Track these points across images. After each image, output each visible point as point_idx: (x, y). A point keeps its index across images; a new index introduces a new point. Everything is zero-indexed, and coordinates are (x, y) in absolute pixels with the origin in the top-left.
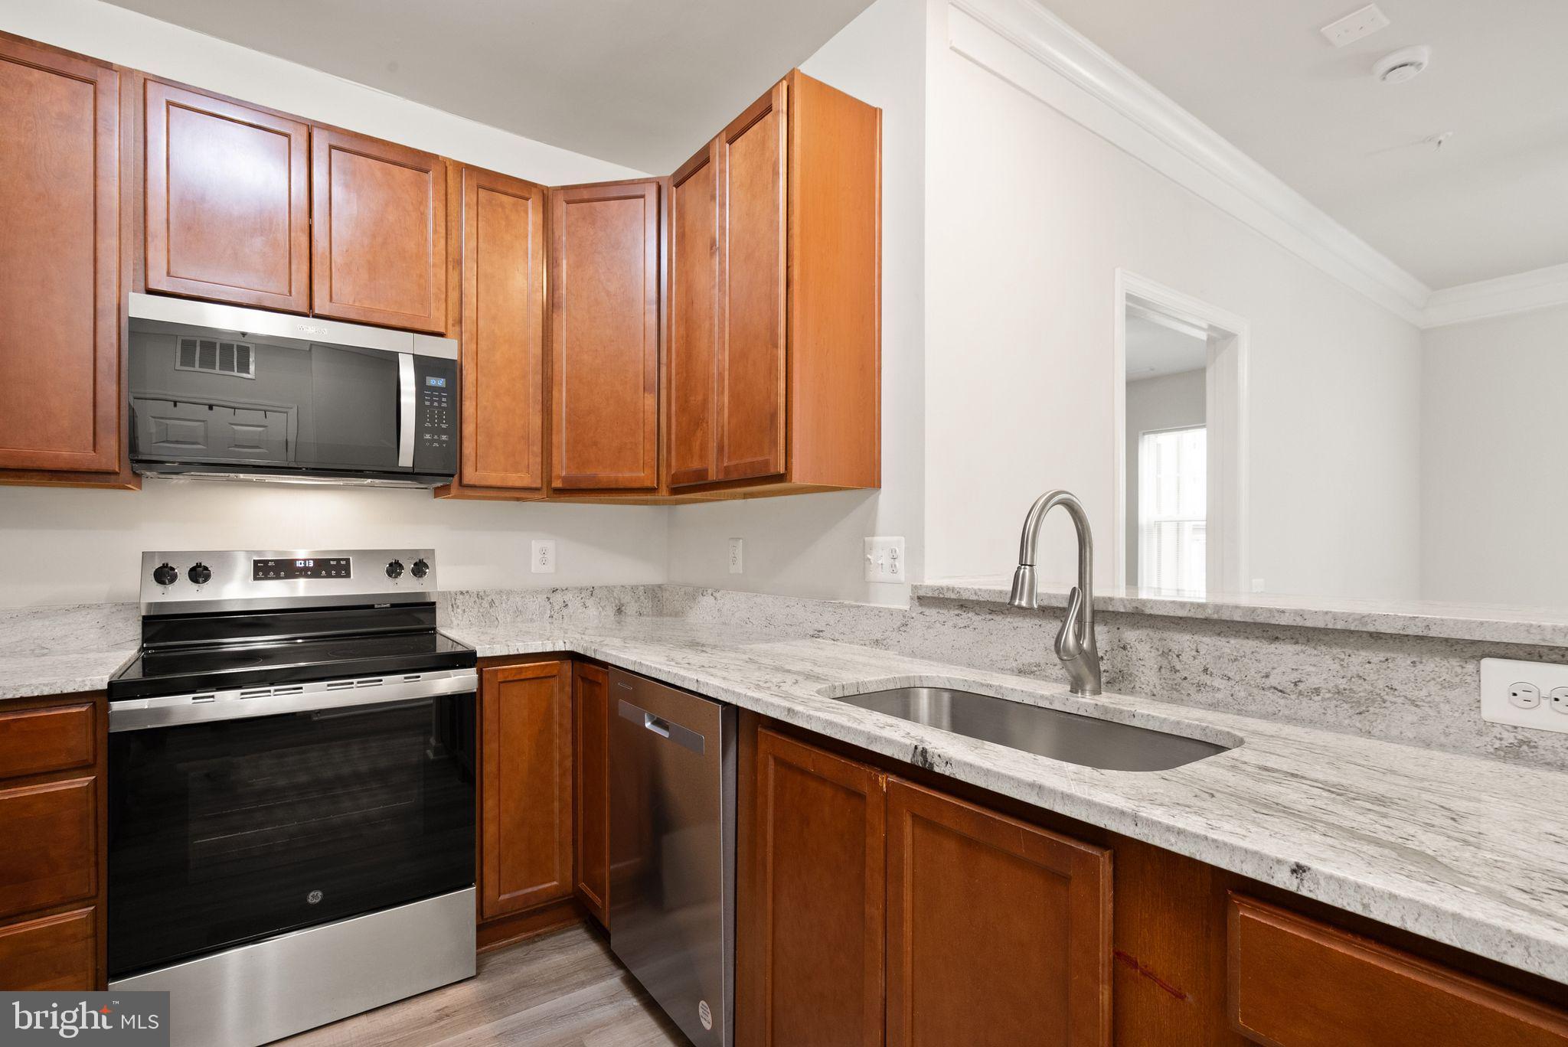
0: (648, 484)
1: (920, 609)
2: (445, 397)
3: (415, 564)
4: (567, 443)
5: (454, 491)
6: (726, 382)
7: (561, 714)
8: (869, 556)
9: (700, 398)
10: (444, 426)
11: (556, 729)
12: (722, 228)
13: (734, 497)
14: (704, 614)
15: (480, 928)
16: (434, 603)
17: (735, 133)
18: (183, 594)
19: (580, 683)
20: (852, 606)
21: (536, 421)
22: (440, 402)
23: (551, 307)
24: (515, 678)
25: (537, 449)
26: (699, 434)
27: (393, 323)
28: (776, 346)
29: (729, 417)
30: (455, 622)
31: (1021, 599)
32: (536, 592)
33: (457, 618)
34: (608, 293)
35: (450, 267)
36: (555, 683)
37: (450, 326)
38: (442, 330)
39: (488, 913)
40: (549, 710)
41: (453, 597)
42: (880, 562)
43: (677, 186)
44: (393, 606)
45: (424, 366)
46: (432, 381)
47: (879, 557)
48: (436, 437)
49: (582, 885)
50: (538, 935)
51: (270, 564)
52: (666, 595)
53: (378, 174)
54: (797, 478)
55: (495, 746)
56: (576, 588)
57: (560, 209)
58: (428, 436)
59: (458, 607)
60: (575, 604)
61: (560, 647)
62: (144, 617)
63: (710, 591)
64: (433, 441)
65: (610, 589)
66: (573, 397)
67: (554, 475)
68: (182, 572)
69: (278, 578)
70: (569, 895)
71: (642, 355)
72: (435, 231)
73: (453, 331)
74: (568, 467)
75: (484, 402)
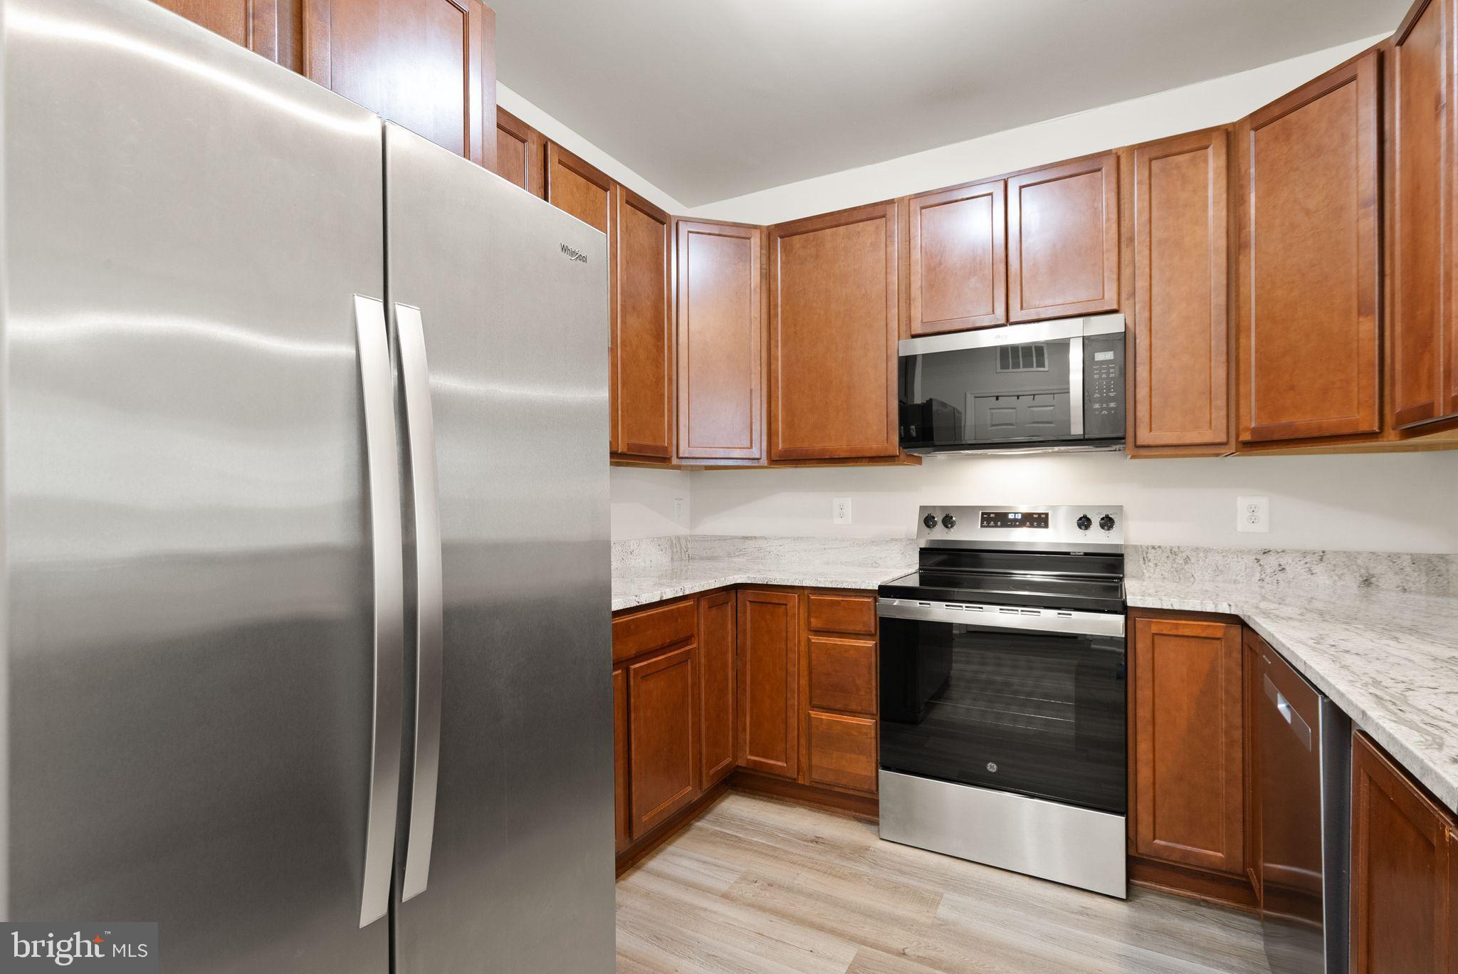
0: (1364, 427)
2: (1112, 368)
3: (1103, 519)
4: (1258, 392)
5: (1129, 452)
7: (1227, 681)
9: (1427, 310)
10: (1112, 394)
11: (1222, 695)
12: (1449, 76)
16: (1122, 555)
18: (940, 534)
19: (1247, 652)
21: (1220, 374)
23: (1236, 249)
24: (1171, 633)
25: (1220, 402)
26: (1426, 358)
27: (1070, 312)
30: (1147, 575)
32: (1240, 552)
33: (1146, 571)
34: (1308, 212)
35: (1122, 246)
36: (1219, 645)
37: (1123, 301)
38: (1114, 307)
39: (1141, 849)
40: (1213, 671)
41: (1144, 553)
43: (1401, 44)
44: (1086, 554)
45: (1093, 343)
46: (1100, 356)
48: (1104, 406)
49: (1249, 871)
51: (992, 515)
55: (1149, 693)
56: (1296, 551)
57: (1250, 141)
58: (1097, 406)
59: (1149, 561)
60: (1295, 568)
61: (1224, 609)
62: (922, 549)
64: (1102, 409)
65: (1351, 556)
66: (1263, 340)
67: (1241, 427)
68: (939, 519)
69: (996, 526)
70: (1238, 875)
71: (1354, 271)
72: (1108, 220)
73: (1126, 305)
74: (1258, 417)
75: (1157, 364)
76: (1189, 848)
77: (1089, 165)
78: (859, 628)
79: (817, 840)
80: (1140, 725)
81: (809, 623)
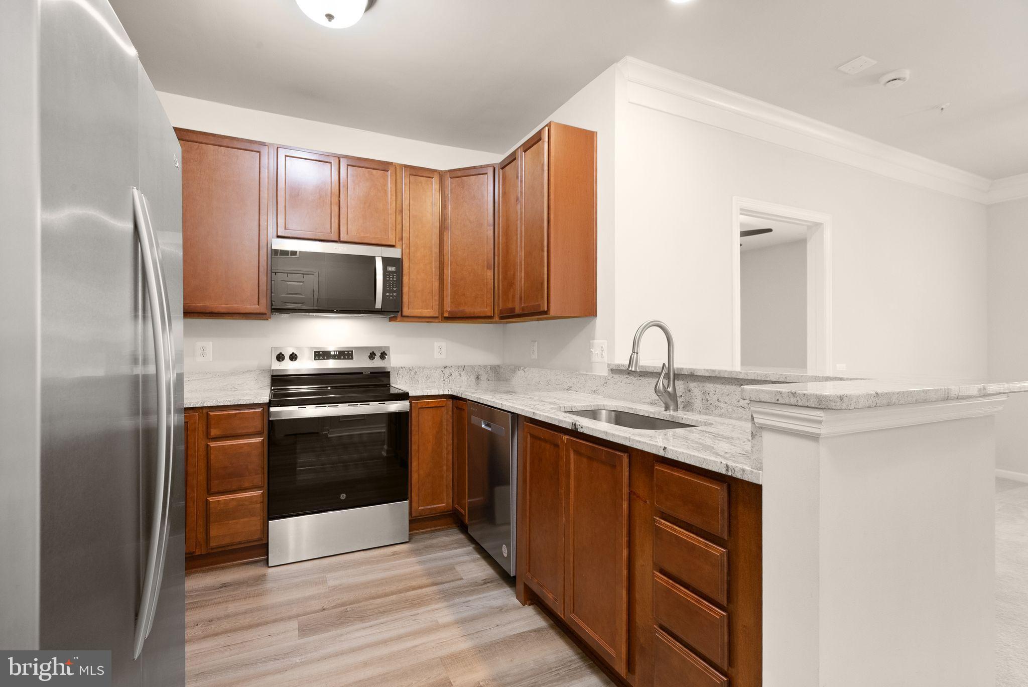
0: (489, 314)
1: (612, 375)
2: (395, 275)
3: (381, 354)
4: (451, 295)
5: (399, 319)
6: (523, 266)
7: (447, 425)
8: (591, 350)
9: (512, 273)
10: (395, 289)
11: (445, 432)
12: (521, 192)
13: (532, 320)
14: (518, 379)
15: (411, 522)
16: (389, 372)
17: (527, 147)
19: (455, 410)
20: (584, 375)
21: (436, 284)
22: (393, 278)
23: (443, 228)
24: (426, 406)
25: (437, 298)
26: (512, 290)
27: (373, 242)
28: (543, 251)
29: (524, 283)
30: (399, 382)
31: (632, 367)
32: (436, 368)
33: (400, 380)
34: (470, 222)
35: (397, 213)
36: (444, 409)
37: (397, 241)
38: (394, 244)
39: (414, 514)
40: (441, 422)
41: (398, 370)
42: (596, 353)
43: (502, 169)
44: (371, 373)
45: (387, 261)
46: (390, 269)
47: (596, 351)
48: (391, 294)
49: (456, 506)
50: (436, 530)
51: (321, 353)
52: (502, 370)
53: (367, 175)
54: (553, 312)
55: (417, 437)
56: (456, 366)
57: (448, 181)
58: (388, 294)
59: (400, 374)
60: (455, 374)
61: (446, 392)
62: (272, 376)
63: (522, 368)
64: (390, 296)
65: (473, 367)
66: (454, 273)
67: (444, 310)
68: (287, 356)
69: (324, 359)
70: (450, 511)
71: (486, 251)
72: (391, 198)
73: (399, 244)
74: (451, 306)
75: (412, 276)
76: (432, 506)
77: (384, 166)
78: (251, 430)
79: (224, 585)
80: (413, 454)
81: (208, 433)
